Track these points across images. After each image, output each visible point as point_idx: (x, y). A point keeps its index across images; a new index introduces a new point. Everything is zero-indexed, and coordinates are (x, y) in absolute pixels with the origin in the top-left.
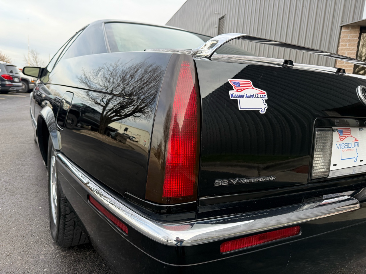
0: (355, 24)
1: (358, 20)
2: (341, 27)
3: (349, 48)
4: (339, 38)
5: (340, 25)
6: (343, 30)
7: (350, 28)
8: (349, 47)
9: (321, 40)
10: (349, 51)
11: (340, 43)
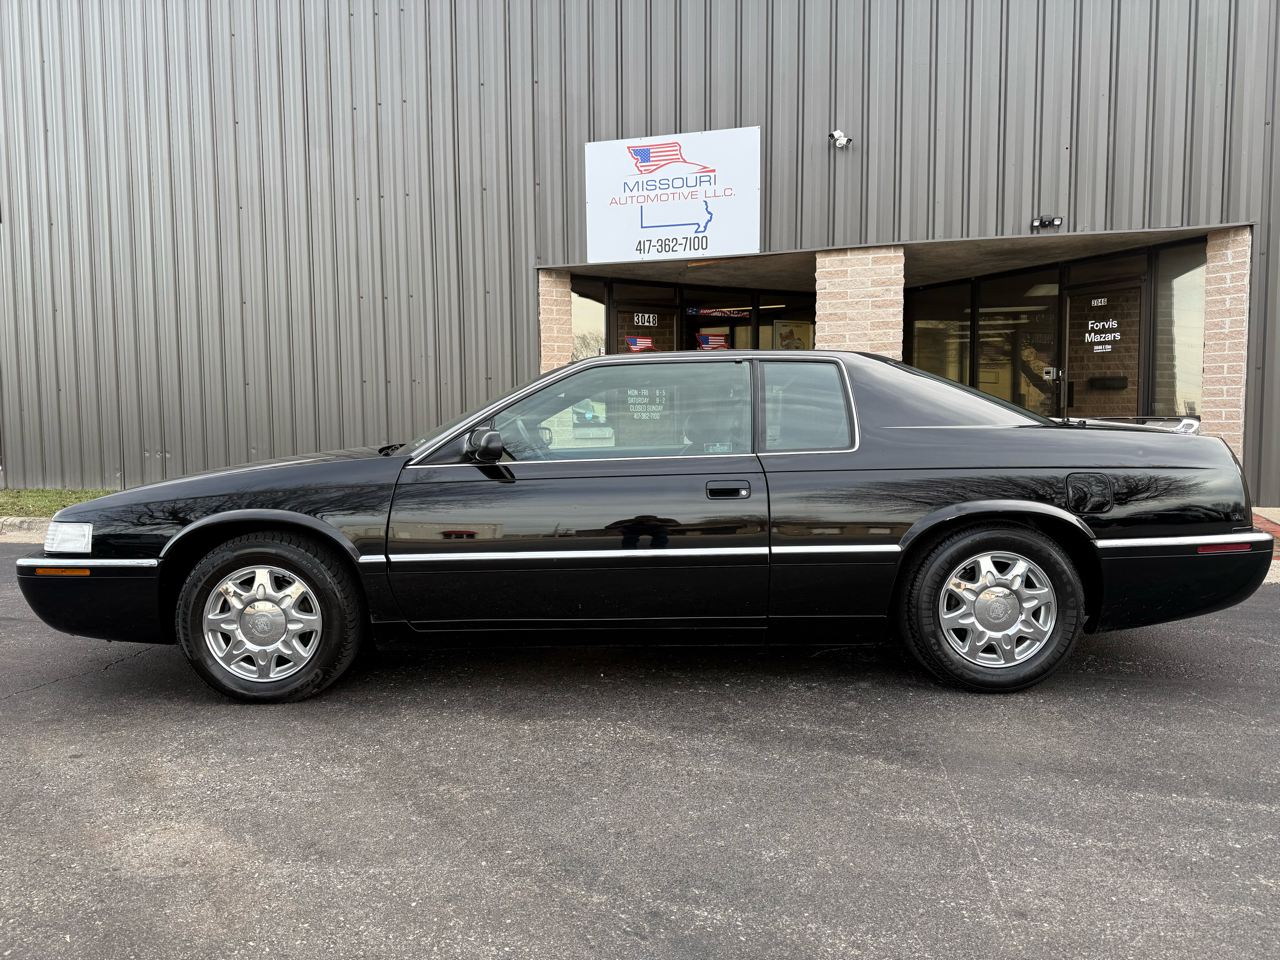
2: (538, 270)
3: (559, 320)
5: (533, 265)
6: (541, 278)
7: (555, 276)
8: (558, 317)
10: (558, 324)
11: (541, 307)
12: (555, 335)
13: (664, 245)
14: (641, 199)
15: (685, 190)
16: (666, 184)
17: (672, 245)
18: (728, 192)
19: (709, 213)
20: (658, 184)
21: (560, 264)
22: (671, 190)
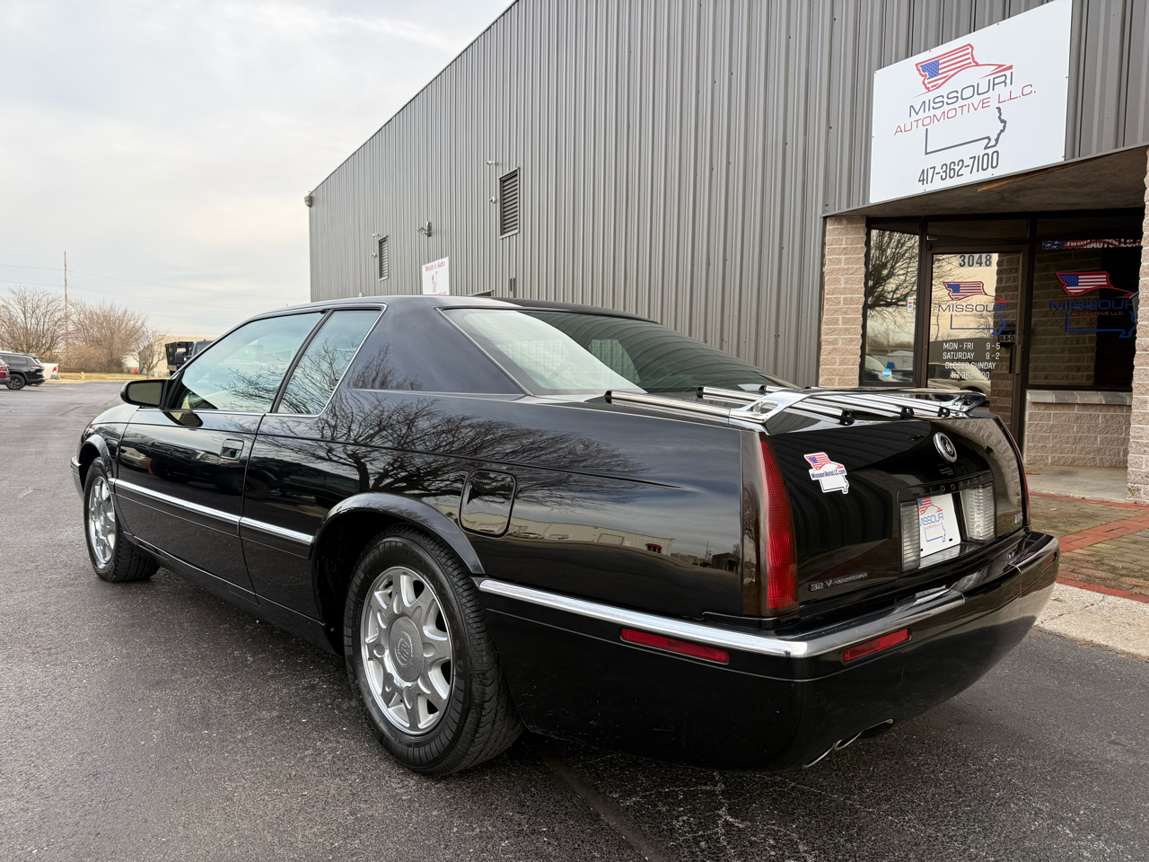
0: (855, 213)
1: (861, 206)
2: (825, 218)
3: (848, 269)
4: (823, 244)
5: (820, 214)
6: (829, 227)
7: (845, 222)
8: (846, 267)
9: (781, 248)
10: (847, 274)
11: (827, 257)
12: (843, 286)
13: (949, 170)
14: (927, 121)
15: (977, 99)
16: (957, 96)
17: (957, 168)
18: (1027, 91)
19: (1003, 121)
20: (945, 100)
21: (844, 209)
22: (961, 102)
